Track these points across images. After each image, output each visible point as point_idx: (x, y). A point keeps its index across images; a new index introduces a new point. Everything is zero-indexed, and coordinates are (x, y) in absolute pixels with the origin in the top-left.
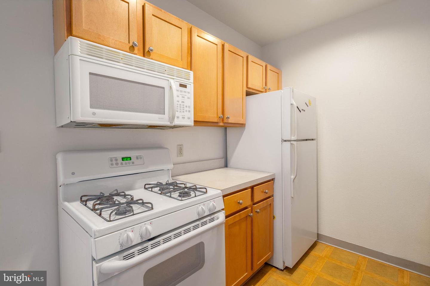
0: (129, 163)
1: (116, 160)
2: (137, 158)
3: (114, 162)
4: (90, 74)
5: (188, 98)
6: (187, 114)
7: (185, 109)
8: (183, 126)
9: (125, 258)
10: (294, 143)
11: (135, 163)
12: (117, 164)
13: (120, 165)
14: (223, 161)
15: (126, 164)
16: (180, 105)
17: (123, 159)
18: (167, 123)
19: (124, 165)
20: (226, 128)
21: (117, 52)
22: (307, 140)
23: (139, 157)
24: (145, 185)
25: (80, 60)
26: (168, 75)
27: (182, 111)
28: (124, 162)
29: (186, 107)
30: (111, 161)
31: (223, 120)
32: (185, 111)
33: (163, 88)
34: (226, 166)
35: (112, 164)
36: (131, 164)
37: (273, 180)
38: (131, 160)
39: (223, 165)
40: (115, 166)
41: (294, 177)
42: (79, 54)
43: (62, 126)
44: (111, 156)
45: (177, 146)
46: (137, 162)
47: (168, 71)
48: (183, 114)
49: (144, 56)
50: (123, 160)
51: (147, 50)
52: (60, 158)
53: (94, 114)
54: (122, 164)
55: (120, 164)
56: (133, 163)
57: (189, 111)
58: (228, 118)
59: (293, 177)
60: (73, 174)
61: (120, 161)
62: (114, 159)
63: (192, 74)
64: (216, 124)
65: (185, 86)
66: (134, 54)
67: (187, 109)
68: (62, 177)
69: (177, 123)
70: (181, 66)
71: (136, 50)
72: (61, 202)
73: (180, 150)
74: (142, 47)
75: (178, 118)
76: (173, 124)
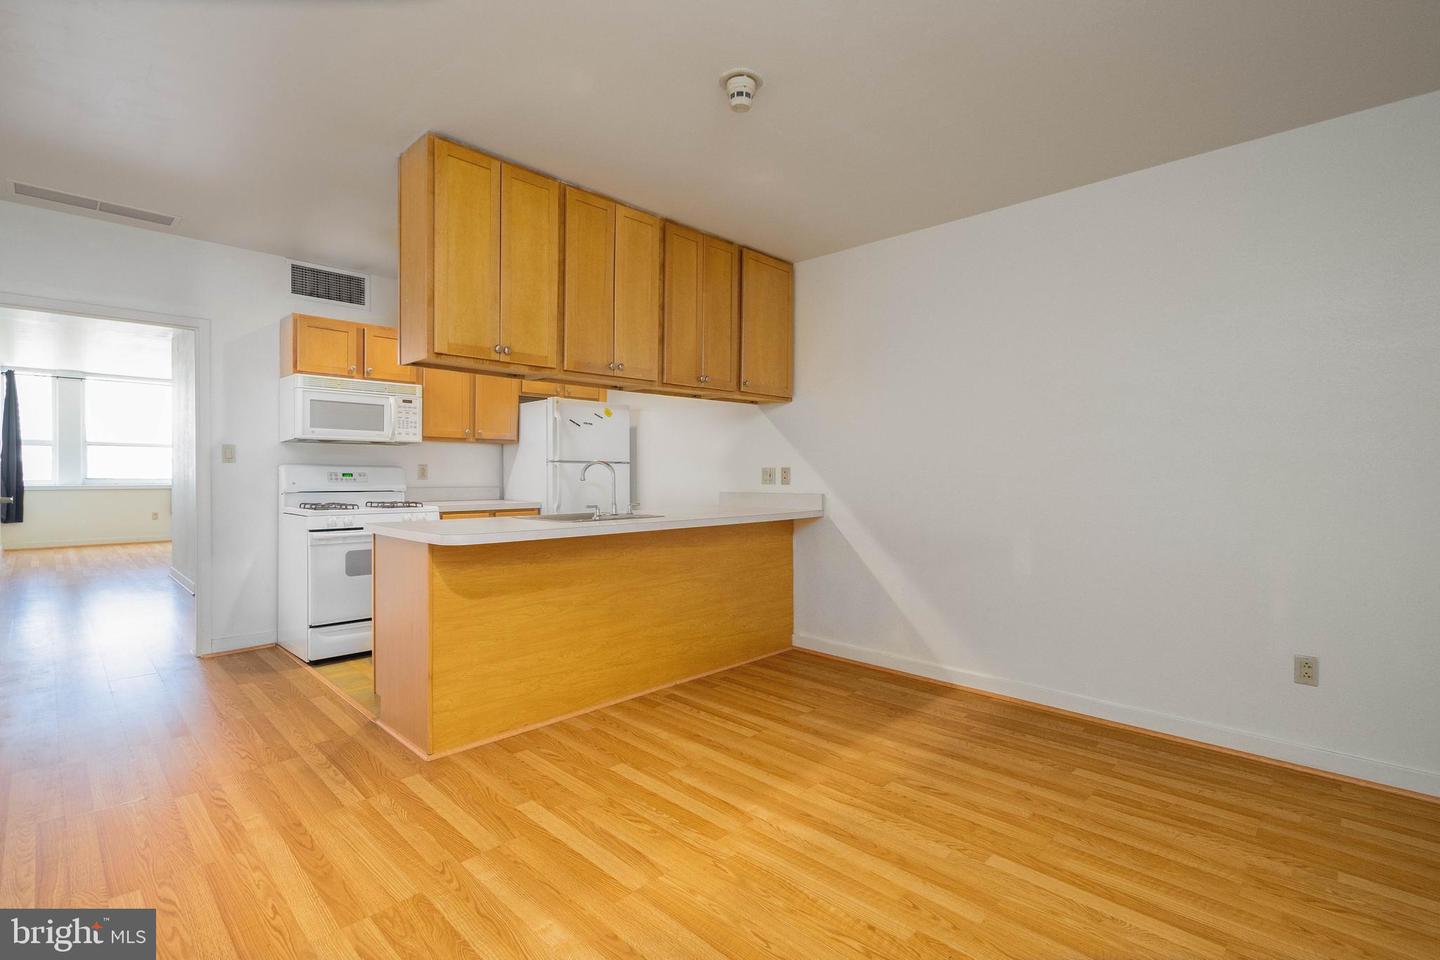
1: (336, 475)
2: (360, 475)
3: (334, 477)
4: (311, 401)
5: (415, 414)
6: (412, 431)
7: (410, 424)
8: (410, 443)
10: (558, 464)
12: (337, 479)
14: (498, 490)
15: (347, 480)
16: (404, 421)
18: (387, 440)
19: (344, 481)
20: (502, 446)
21: (335, 380)
23: (362, 474)
26: (389, 392)
27: (406, 427)
29: (412, 423)
30: (331, 475)
32: (409, 427)
33: (383, 406)
35: (331, 479)
38: (352, 476)
39: (498, 496)
40: (334, 480)
43: (285, 442)
44: (331, 471)
45: (419, 466)
47: (389, 388)
48: (407, 430)
49: (364, 378)
50: (344, 476)
51: (365, 371)
52: (282, 469)
53: (313, 432)
55: (340, 479)
56: (355, 480)
57: (416, 427)
59: (556, 505)
60: (293, 484)
61: (340, 477)
63: (419, 388)
64: (463, 440)
65: (410, 402)
66: (353, 377)
67: (413, 425)
68: (284, 487)
69: (399, 439)
70: (408, 380)
71: (355, 373)
72: (283, 508)
73: (423, 472)
74: (362, 369)
75: (400, 434)
76: (394, 440)
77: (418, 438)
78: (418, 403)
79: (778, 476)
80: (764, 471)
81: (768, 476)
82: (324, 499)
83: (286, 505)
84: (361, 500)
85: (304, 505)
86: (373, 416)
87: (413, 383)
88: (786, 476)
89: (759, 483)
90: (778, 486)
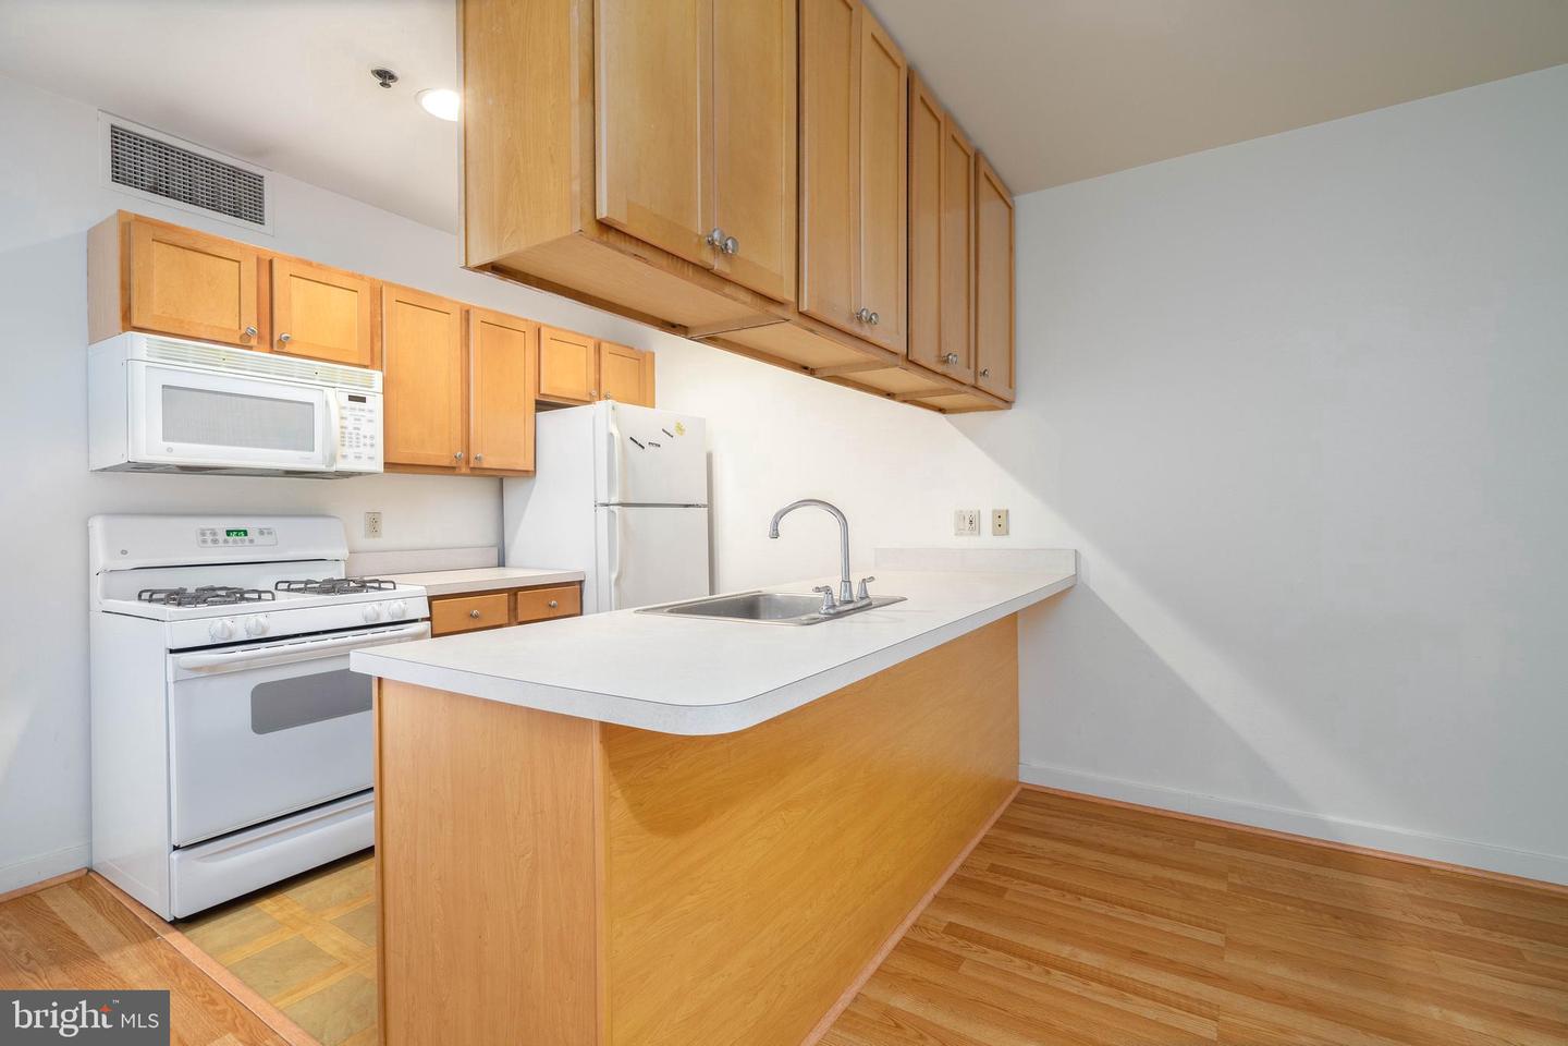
0: (243, 541)
1: (214, 534)
2: (261, 533)
3: (209, 537)
4: (163, 386)
5: (370, 421)
6: (366, 451)
7: (362, 440)
8: (360, 474)
10: (616, 508)
11: (254, 542)
12: (215, 541)
13: (221, 544)
14: (494, 552)
15: (235, 542)
16: (351, 434)
17: (229, 533)
18: (322, 468)
19: (230, 544)
20: (501, 480)
22: (687, 506)
23: (265, 530)
25: (146, 367)
26: (323, 381)
27: (354, 444)
28: (230, 539)
29: (365, 437)
30: (203, 534)
31: (468, 462)
32: (361, 445)
33: (312, 404)
34: (502, 563)
35: (204, 541)
36: (247, 543)
37: (579, 583)
38: (246, 534)
39: (494, 561)
40: (210, 544)
41: (616, 575)
42: (145, 357)
43: (104, 470)
44: (203, 527)
45: (365, 516)
46: (259, 539)
47: (322, 374)
48: (356, 450)
49: (272, 351)
50: (228, 535)
51: (276, 338)
52: (97, 525)
53: (170, 450)
54: (226, 541)
55: (221, 541)
56: (251, 541)
57: (372, 445)
58: (480, 457)
59: (614, 576)
60: (124, 552)
61: (222, 536)
62: (208, 533)
63: (377, 377)
64: (448, 470)
65: (363, 400)
66: (250, 348)
67: (368, 441)
68: (100, 559)
69: (341, 466)
70: (356, 362)
71: (254, 342)
72: (99, 602)
73: (374, 524)
74: (268, 335)
75: (344, 457)
76: (333, 469)
77: (378, 466)
78: (375, 403)
79: (987, 523)
80: (961, 516)
81: (972, 523)
82: (192, 581)
83: (107, 596)
84: (264, 579)
85: (150, 596)
86: (296, 422)
87: (365, 367)
88: (1001, 522)
89: (956, 534)
90: (986, 538)
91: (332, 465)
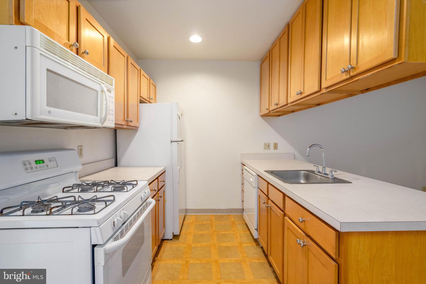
0: (43, 166)
1: (30, 164)
2: (50, 161)
3: (28, 166)
5: (112, 102)
6: (111, 117)
7: (110, 112)
9: (116, 239)
11: (49, 167)
12: (32, 168)
13: (34, 169)
14: (113, 160)
15: (40, 167)
17: (36, 162)
19: (39, 169)
20: (116, 130)
21: (67, 51)
23: (51, 159)
24: (64, 188)
25: (40, 54)
26: (100, 79)
28: (38, 165)
29: (111, 110)
30: (25, 164)
31: (128, 123)
32: (110, 114)
33: (97, 91)
34: (116, 165)
35: (27, 169)
36: (45, 167)
37: (164, 172)
38: (44, 163)
39: (114, 164)
40: (30, 170)
41: (180, 167)
42: (39, 47)
44: (23, 160)
45: (78, 147)
46: (51, 164)
47: (100, 75)
50: (36, 164)
53: (50, 112)
54: (36, 168)
55: (34, 167)
56: (47, 166)
57: (112, 114)
58: (131, 121)
61: (34, 164)
62: (27, 163)
63: (114, 81)
65: (110, 92)
69: (105, 124)
73: (81, 151)
76: (103, 126)
77: (113, 124)
78: (113, 93)
79: (272, 146)
80: (265, 144)
81: (268, 146)
88: (276, 146)
89: (264, 149)
90: (272, 150)
91: (103, 124)
